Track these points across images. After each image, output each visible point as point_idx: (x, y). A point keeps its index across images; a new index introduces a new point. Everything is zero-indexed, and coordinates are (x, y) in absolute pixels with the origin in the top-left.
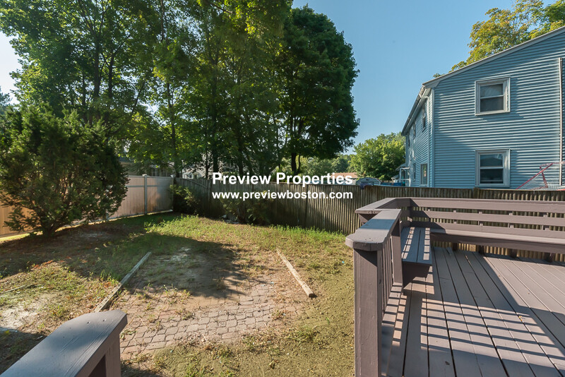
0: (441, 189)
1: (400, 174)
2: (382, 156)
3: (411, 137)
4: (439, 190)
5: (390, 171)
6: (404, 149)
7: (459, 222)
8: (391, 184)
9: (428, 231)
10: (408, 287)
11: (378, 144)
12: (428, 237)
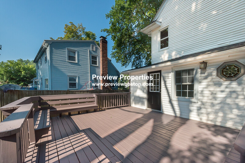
0: (55, 91)
1: (34, 83)
2: (21, 72)
3: (39, 65)
4: (54, 92)
5: (27, 80)
6: (36, 70)
7: (62, 104)
8: (28, 88)
9: (49, 111)
10: (39, 142)
11: (18, 64)
12: (48, 114)
